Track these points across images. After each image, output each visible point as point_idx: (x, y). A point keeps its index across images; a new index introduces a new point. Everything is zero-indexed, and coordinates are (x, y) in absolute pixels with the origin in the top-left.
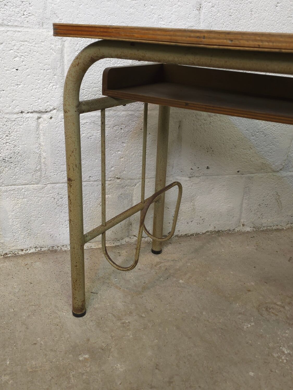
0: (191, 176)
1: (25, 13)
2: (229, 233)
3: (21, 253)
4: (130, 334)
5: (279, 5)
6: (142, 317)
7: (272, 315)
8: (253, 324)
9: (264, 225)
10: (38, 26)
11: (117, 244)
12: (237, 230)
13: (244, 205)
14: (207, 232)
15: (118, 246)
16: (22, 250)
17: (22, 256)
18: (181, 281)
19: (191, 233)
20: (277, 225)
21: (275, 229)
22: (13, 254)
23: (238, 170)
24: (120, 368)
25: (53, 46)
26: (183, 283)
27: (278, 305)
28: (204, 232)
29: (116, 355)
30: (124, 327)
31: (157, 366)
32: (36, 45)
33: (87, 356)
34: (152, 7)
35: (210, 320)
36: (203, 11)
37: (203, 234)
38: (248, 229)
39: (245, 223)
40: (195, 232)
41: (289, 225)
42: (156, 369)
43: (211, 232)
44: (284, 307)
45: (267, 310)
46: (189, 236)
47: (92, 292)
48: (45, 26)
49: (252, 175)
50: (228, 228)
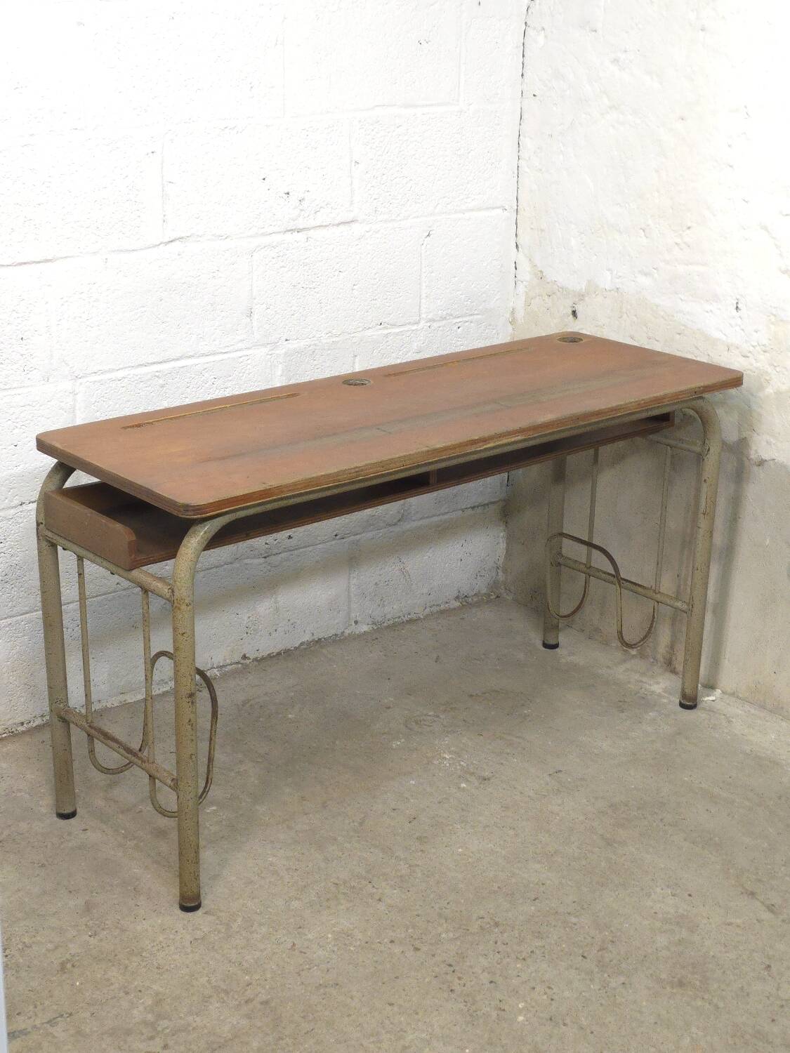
0: (266, 555)
1: (26, 369)
2: (337, 640)
3: (21, 729)
5: (355, 287)
6: (258, 762)
7: (425, 727)
8: (403, 740)
9: (389, 616)
10: (43, 382)
11: (164, 690)
12: (347, 632)
13: (353, 589)
14: (302, 644)
15: (167, 692)
16: (22, 724)
17: (23, 732)
18: (290, 716)
19: (277, 651)
20: (409, 614)
21: (407, 621)
22: (9, 732)
23: (335, 533)
25: (62, 404)
27: (430, 716)
28: (297, 645)
32: (41, 408)
33: (214, 808)
34: (188, 326)
36: (255, 317)
37: (296, 648)
38: (364, 628)
39: (359, 619)
40: (283, 648)
41: (428, 610)
43: (308, 643)
44: (438, 717)
45: (417, 723)
46: (274, 656)
48: (51, 380)
49: (358, 537)
50: (333, 632)
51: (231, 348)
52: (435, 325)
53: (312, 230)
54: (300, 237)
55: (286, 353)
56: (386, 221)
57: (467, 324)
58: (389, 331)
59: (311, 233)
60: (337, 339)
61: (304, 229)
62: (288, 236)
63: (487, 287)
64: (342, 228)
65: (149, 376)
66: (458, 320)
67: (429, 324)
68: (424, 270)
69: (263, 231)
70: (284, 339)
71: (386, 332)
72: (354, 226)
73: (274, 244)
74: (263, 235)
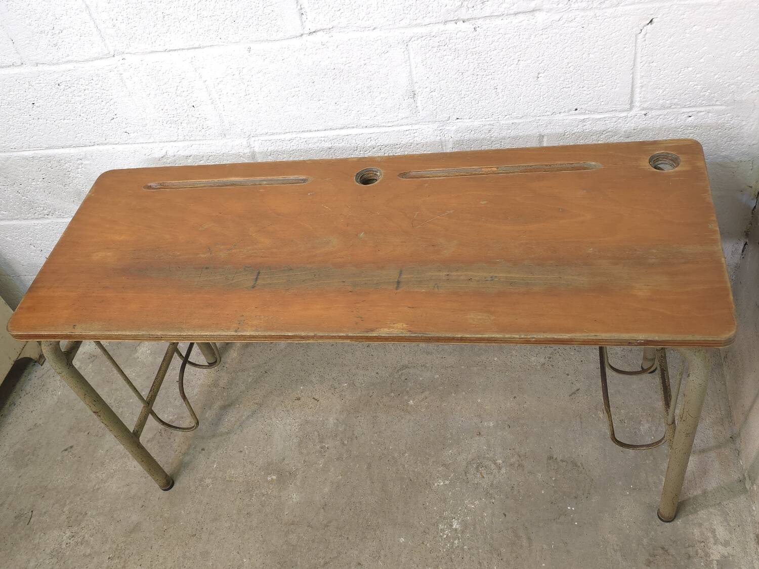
4: (321, 462)
5: (542, 75)
6: (343, 443)
7: (478, 475)
18: (411, 402)
24: (295, 497)
26: (412, 406)
27: (495, 464)
29: (298, 484)
30: (321, 452)
31: (325, 506)
35: (406, 466)
36: (419, 98)
42: (323, 508)
44: (500, 468)
45: (477, 467)
47: (314, 398)
51: (396, 123)
52: (654, 113)
53: (481, 20)
54: (468, 26)
55: (457, 131)
56: (584, 9)
57: (702, 113)
58: (586, 117)
59: (480, 22)
60: (520, 121)
61: (468, 20)
62: (451, 26)
63: (739, 78)
64: (521, 17)
65: (315, 140)
66: (688, 110)
67: (644, 112)
68: (639, 60)
69: (415, 23)
70: (455, 117)
71: (582, 117)
72: (537, 14)
73: (433, 34)
74: (416, 25)
